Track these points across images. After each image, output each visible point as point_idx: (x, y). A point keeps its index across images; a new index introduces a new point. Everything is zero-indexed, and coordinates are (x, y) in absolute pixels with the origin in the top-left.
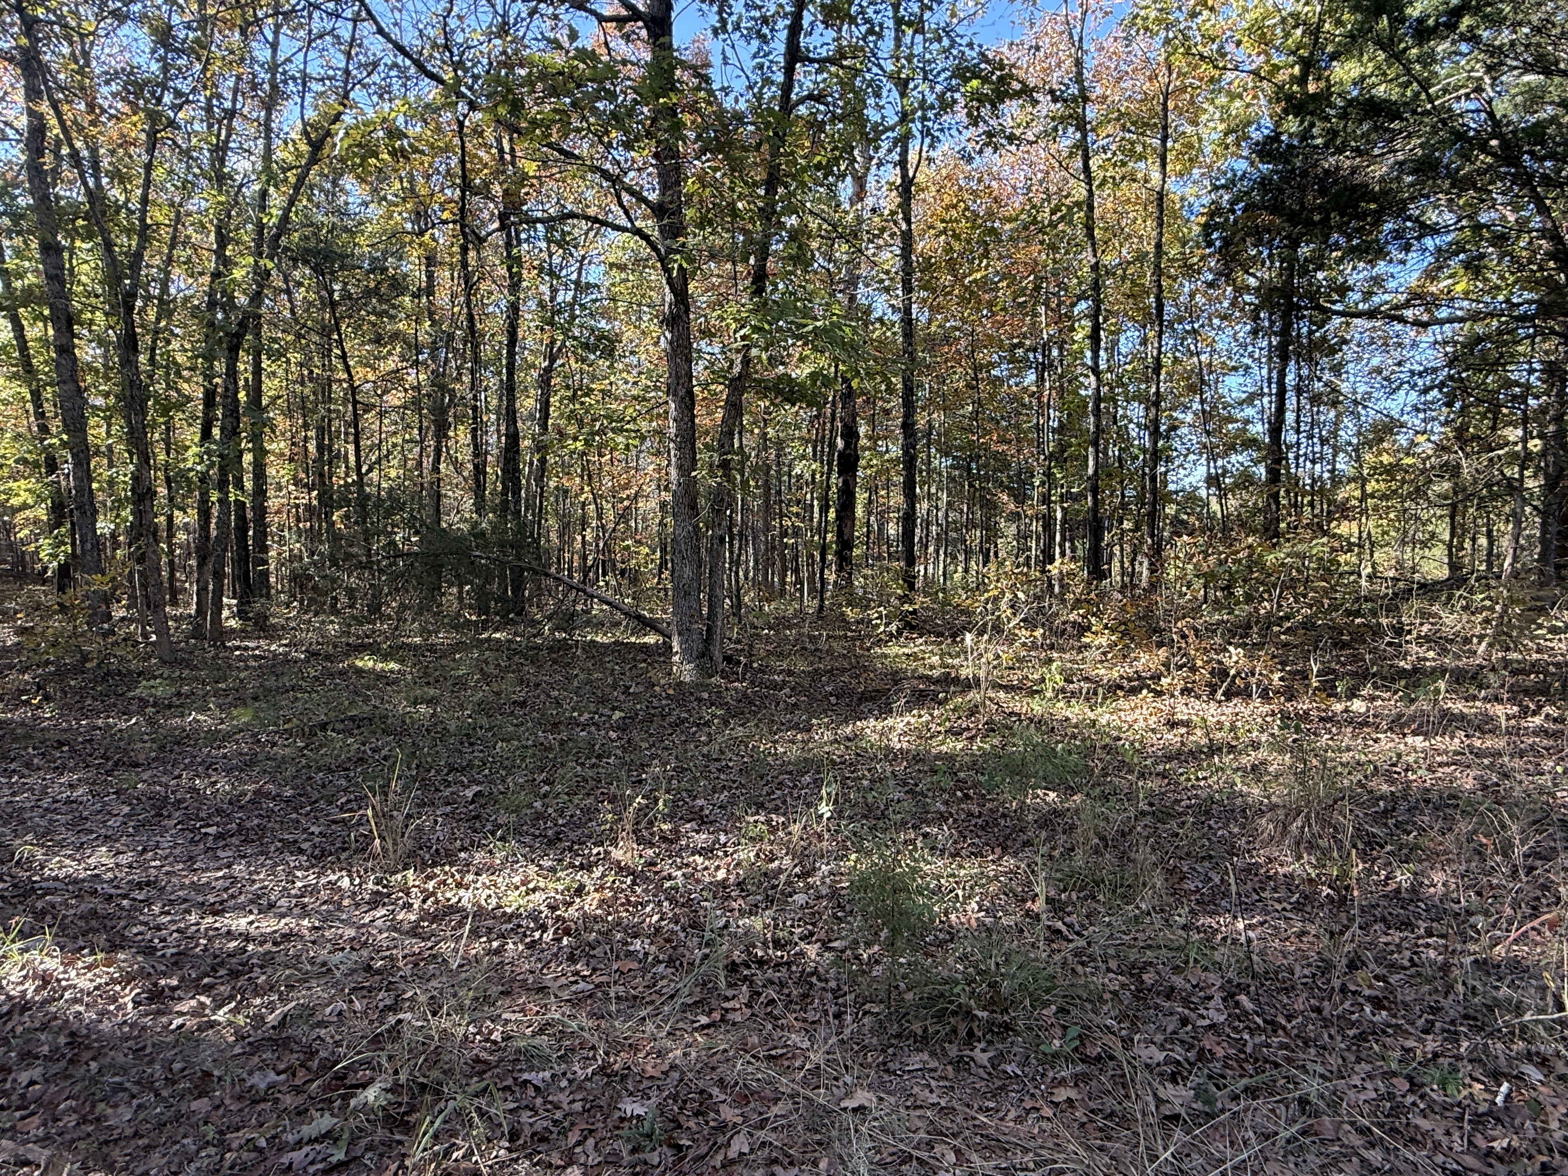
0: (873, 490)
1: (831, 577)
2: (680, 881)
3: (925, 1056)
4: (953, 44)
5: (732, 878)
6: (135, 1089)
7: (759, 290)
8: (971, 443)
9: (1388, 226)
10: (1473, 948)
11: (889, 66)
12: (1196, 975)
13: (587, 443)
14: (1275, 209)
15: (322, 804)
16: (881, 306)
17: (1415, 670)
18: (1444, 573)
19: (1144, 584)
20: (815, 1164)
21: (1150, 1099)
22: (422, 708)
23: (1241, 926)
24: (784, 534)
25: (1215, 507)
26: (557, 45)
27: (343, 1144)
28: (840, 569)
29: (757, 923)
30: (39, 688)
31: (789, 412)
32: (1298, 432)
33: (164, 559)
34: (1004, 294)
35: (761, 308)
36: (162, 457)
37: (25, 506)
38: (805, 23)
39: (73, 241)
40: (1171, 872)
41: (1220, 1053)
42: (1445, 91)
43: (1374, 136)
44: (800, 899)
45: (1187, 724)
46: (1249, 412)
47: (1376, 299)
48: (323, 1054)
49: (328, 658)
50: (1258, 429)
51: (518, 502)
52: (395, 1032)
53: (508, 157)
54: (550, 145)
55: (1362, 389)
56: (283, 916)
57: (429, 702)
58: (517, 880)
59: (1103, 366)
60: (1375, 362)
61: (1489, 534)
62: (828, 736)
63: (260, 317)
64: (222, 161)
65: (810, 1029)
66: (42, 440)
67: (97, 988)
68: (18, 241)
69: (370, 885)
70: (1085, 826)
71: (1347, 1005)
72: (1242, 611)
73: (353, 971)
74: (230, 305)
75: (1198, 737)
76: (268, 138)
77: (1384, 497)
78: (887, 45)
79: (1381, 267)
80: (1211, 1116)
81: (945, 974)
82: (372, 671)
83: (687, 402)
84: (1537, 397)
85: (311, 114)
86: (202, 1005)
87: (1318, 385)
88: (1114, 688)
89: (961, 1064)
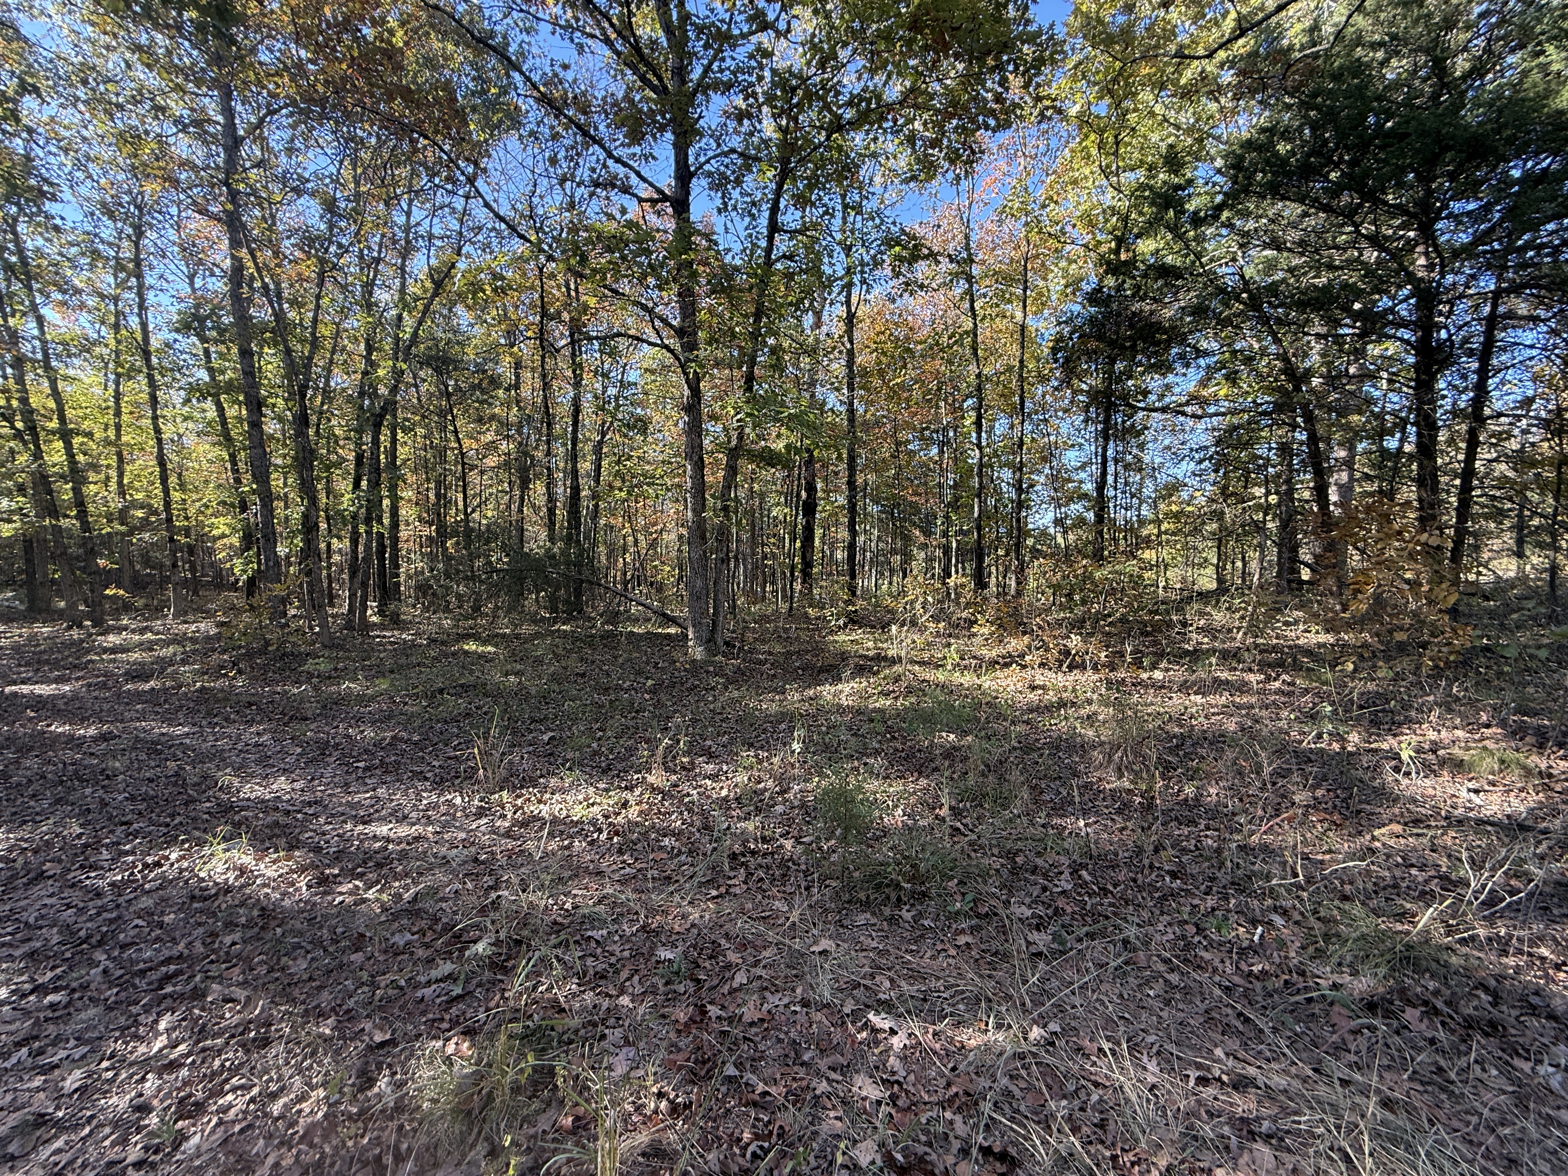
0: (826, 528)
1: (797, 586)
2: (696, 797)
3: (868, 916)
4: (882, 221)
5: (732, 795)
6: (309, 947)
7: (749, 389)
8: (893, 495)
9: (1174, 351)
10: (1237, 837)
11: (838, 236)
12: (1052, 857)
13: (629, 493)
14: (1100, 338)
15: (441, 746)
16: (832, 400)
17: (1196, 651)
18: (1213, 586)
19: (1013, 592)
20: (793, 990)
21: (1023, 942)
22: (512, 678)
23: (1081, 823)
24: (765, 557)
25: (1060, 540)
26: (610, 217)
27: (460, 983)
28: (804, 582)
29: (750, 826)
30: (234, 664)
31: (768, 473)
32: (1116, 489)
33: (324, 573)
34: (917, 394)
35: (752, 400)
36: (324, 500)
37: (223, 536)
38: (782, 206)
39: (262, 348)
40: (1033, 788)
41: (1069, 910)
42: (1212, 260)
43: (1165, 290)
44: (779, 809)
45: (1043, 687)
46: (1083, 475)
47: (1167, 400)
48: (445, 920)
49: (443, 643)
50: (1089, 487)
51: (578, 534)
52: (495, 905)
53: (573, 293)
54: (605, 287)
55: (1158, 460)
56: (414, 824)
57: (517, 674)
58: (581, 797)
59: (984, 444)
60: (1167, 442)
61: (1243, 558)
62: (797, 697)
63: (396, 402)
64: (371, 294)
65: (788, 898)
66: (237, 489)
67: (280, 876)
68: (222, 348)
69: (476, 802)
70: (975, 758)
71: (1153, 876)
72: (1079, 611)
73: (465, 862)
74: (374, 395)
75: (1051, 697)
76: (403, 278)
77: (1174, 534)
78: (837, 222)
79: (1170, 378)
80: (1062, 953)
81: (881, 858)
82: (476, 652)
83: (699, 466)
84: (1274, 467)
85: (433, 262)
86: (357, 887)
87: (1129, 458)
88: (993, 663)
89: (892, 920)
